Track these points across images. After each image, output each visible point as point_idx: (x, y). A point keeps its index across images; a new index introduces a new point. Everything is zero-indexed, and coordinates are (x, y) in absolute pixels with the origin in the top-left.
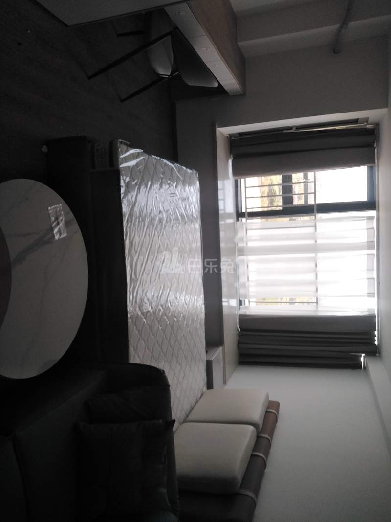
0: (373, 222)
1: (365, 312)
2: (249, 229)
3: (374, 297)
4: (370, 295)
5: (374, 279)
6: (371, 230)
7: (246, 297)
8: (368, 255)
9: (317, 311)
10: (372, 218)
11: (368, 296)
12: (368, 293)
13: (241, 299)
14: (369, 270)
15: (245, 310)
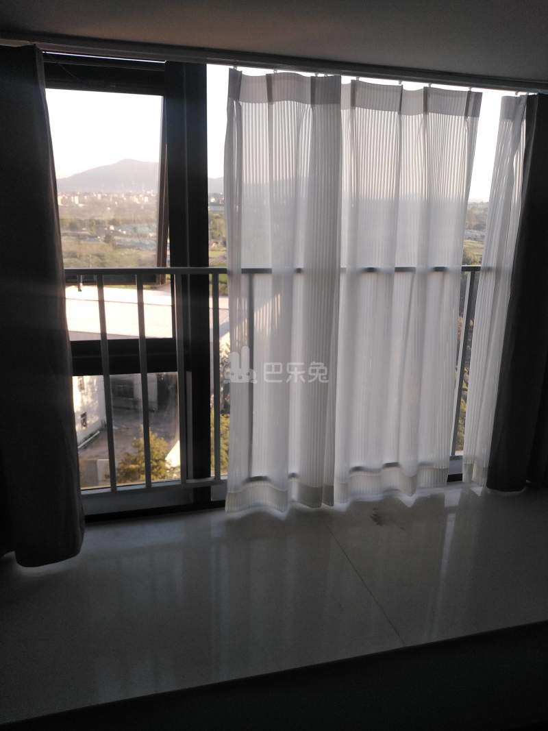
2: (250, 471)
3: (479, 97)
6: (275, 89)
9: (499, 272)
14: (400, 104)
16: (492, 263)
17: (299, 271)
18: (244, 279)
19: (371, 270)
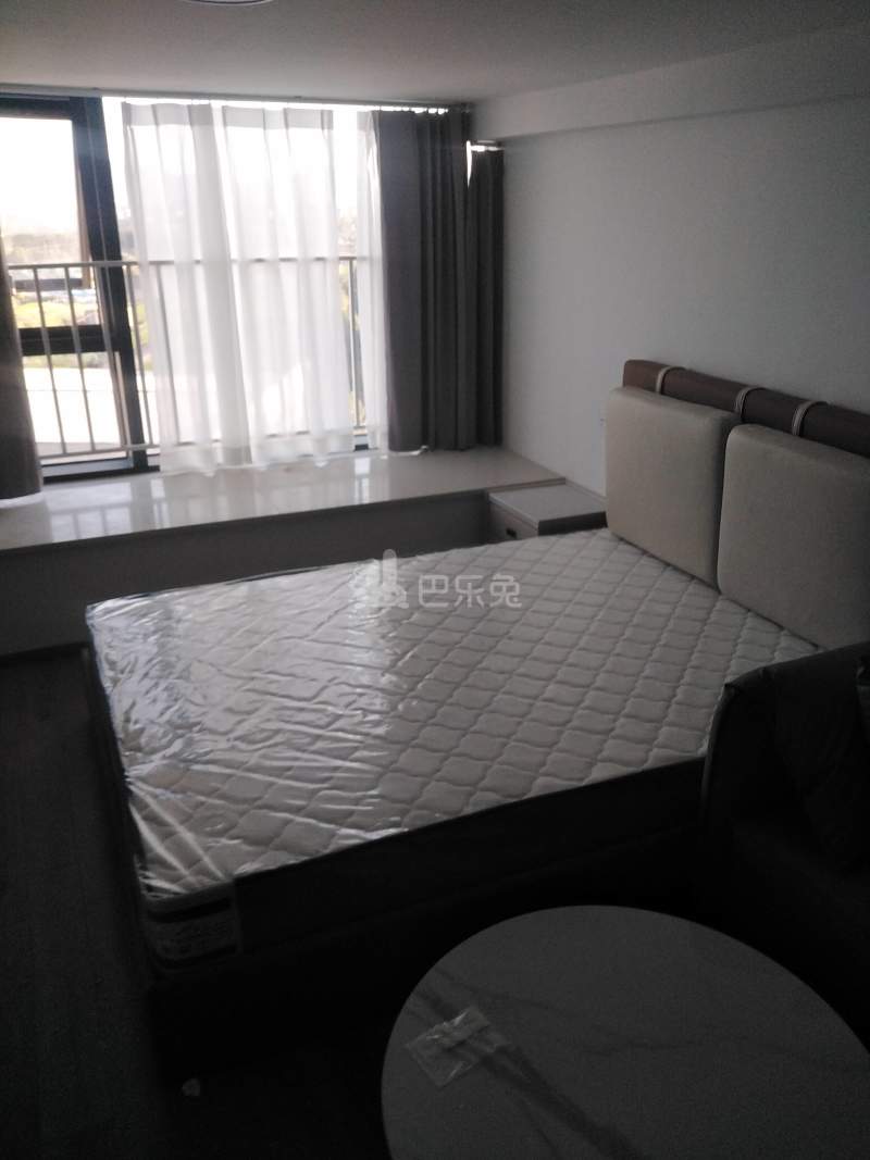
0: (136, 106)
1: (367, 136)
2: (178, 438)
3: (330, 112)
4: (326, 122)
5: (286, 112)
6: (159, 115)
7: (346, 437)
8: (225, 124)
9: (371, 259)
10: (126, 108)
11: (330, 127)
12: (323, 128)
13: (354, 448)
14: (263, 120)
15: (378, 437)
16: (366, 253)
17: (198, 262)
18: (152, 270)
19: (260, 261)
